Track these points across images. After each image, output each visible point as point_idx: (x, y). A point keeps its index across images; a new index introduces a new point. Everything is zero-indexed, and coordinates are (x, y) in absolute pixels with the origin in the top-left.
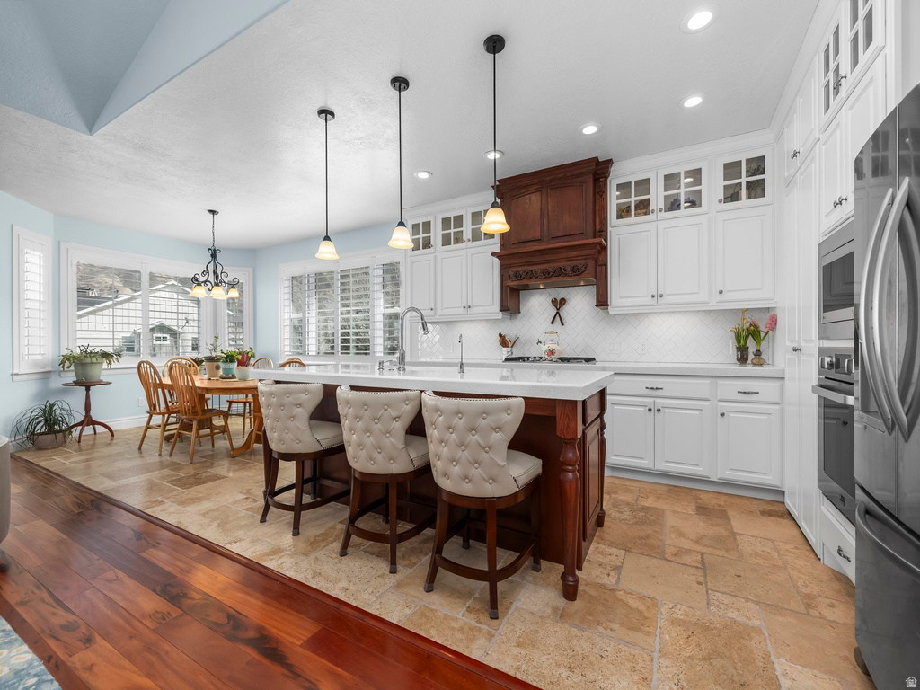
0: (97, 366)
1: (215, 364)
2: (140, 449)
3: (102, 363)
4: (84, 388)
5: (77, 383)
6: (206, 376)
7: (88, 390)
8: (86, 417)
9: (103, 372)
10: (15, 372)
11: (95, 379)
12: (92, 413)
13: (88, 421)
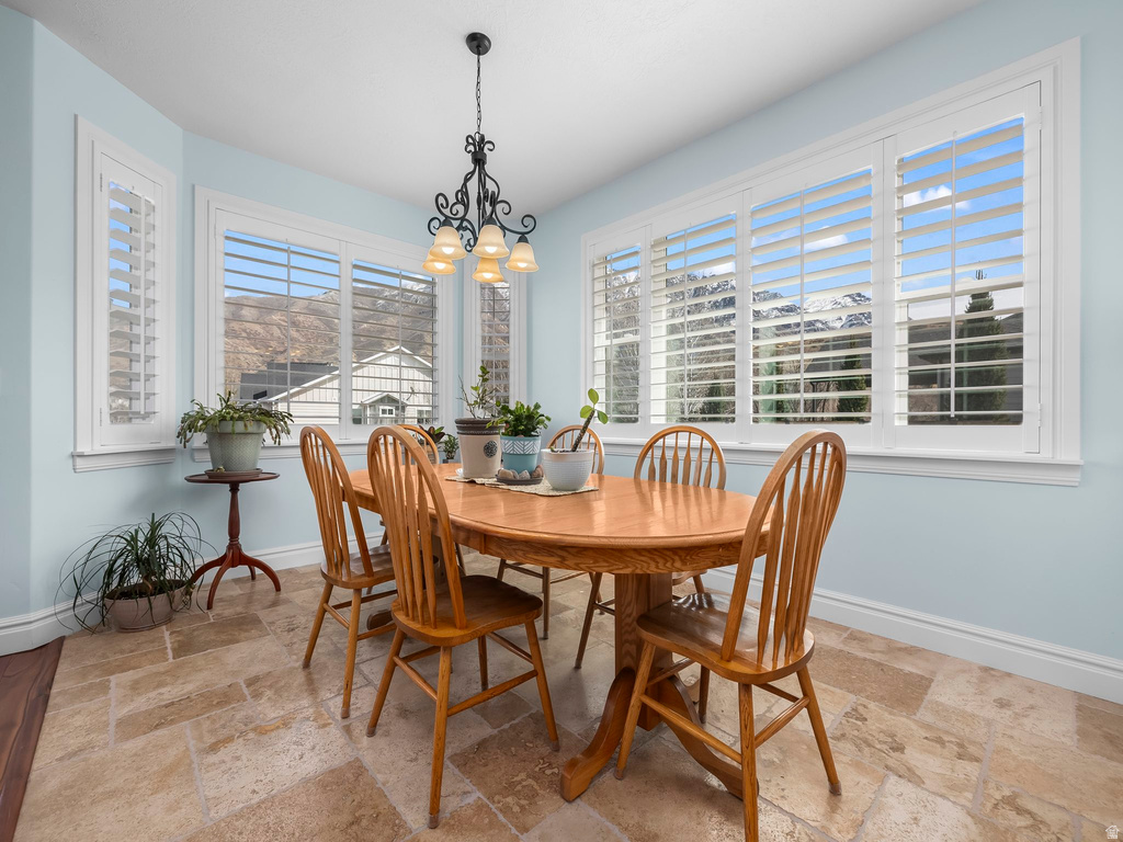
0: (250, 442)
1: (484, 439)
2: (307, 664)
3: (260, 434)
4: (227, 486)
5: (213, 478)
6: (460, 471)
7: (234, 489)
8: (230, 547)
9: (263, 453)
10: (79, 450)
11: (246, 468)
12: (242, 539)
13: (234, 556)
